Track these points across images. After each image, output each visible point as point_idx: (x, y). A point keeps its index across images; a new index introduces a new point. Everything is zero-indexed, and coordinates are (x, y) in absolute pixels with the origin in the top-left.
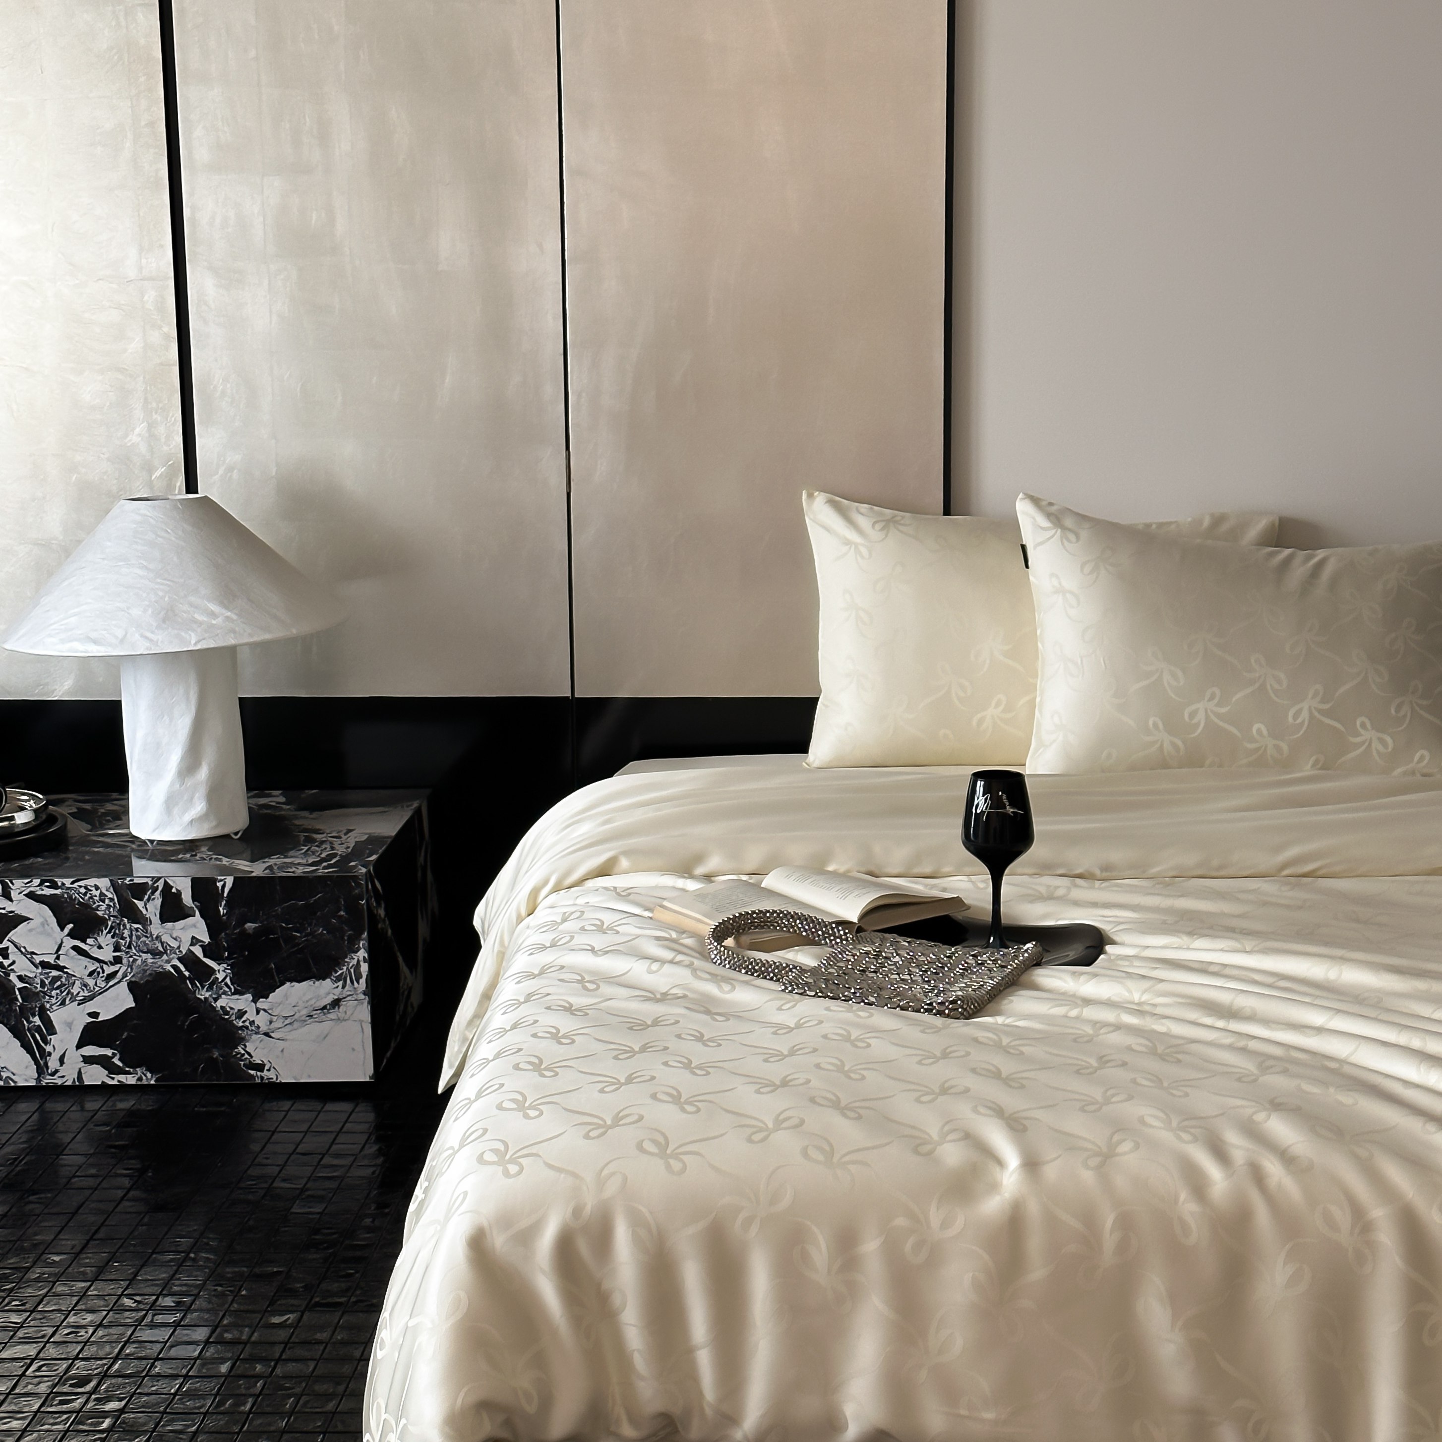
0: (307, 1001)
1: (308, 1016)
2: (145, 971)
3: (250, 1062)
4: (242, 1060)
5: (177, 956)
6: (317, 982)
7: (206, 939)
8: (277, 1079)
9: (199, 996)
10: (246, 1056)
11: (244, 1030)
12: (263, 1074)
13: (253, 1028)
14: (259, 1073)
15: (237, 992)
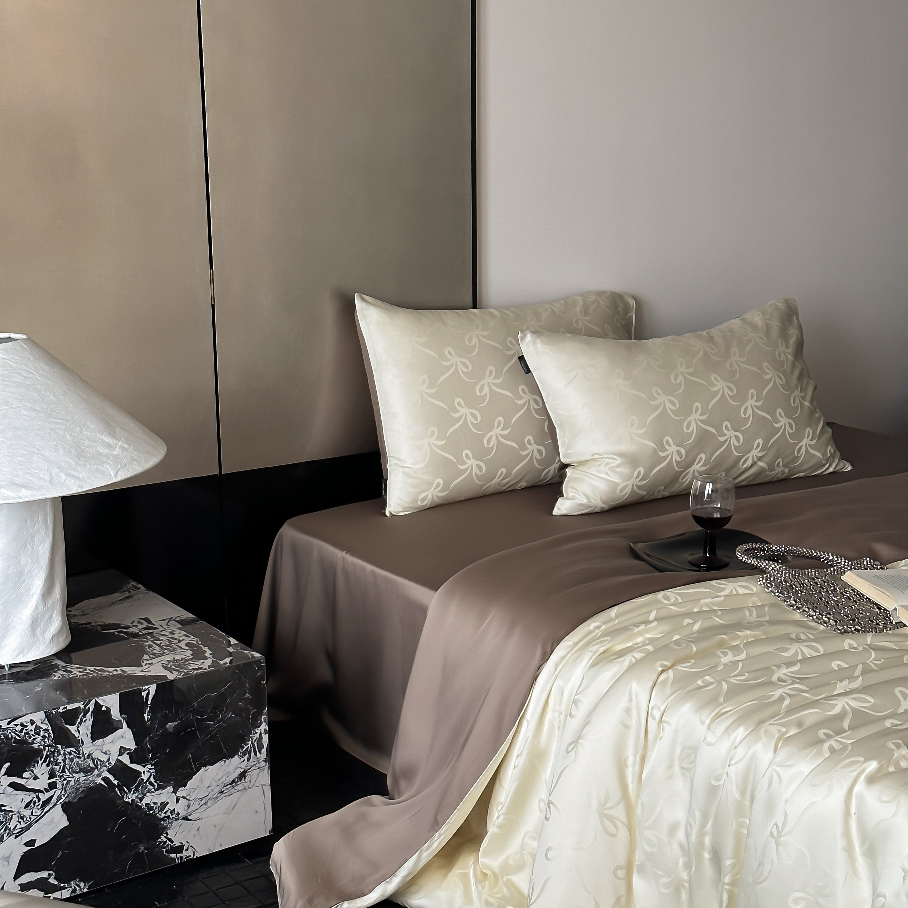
0: (219, 780)
1: (220, 793)
2: (77, 789)
3: (171, 847)
4: (165, 848)
5: (106, 769)
6: (227, 761)
7: (132, 746)
8: (194, 856)
9: (127, 800)
10: (168, 842)
11: (166, 820)
12: (182, 855)
13: (174, 816)
14: (178, 855)
15: (160, 788)
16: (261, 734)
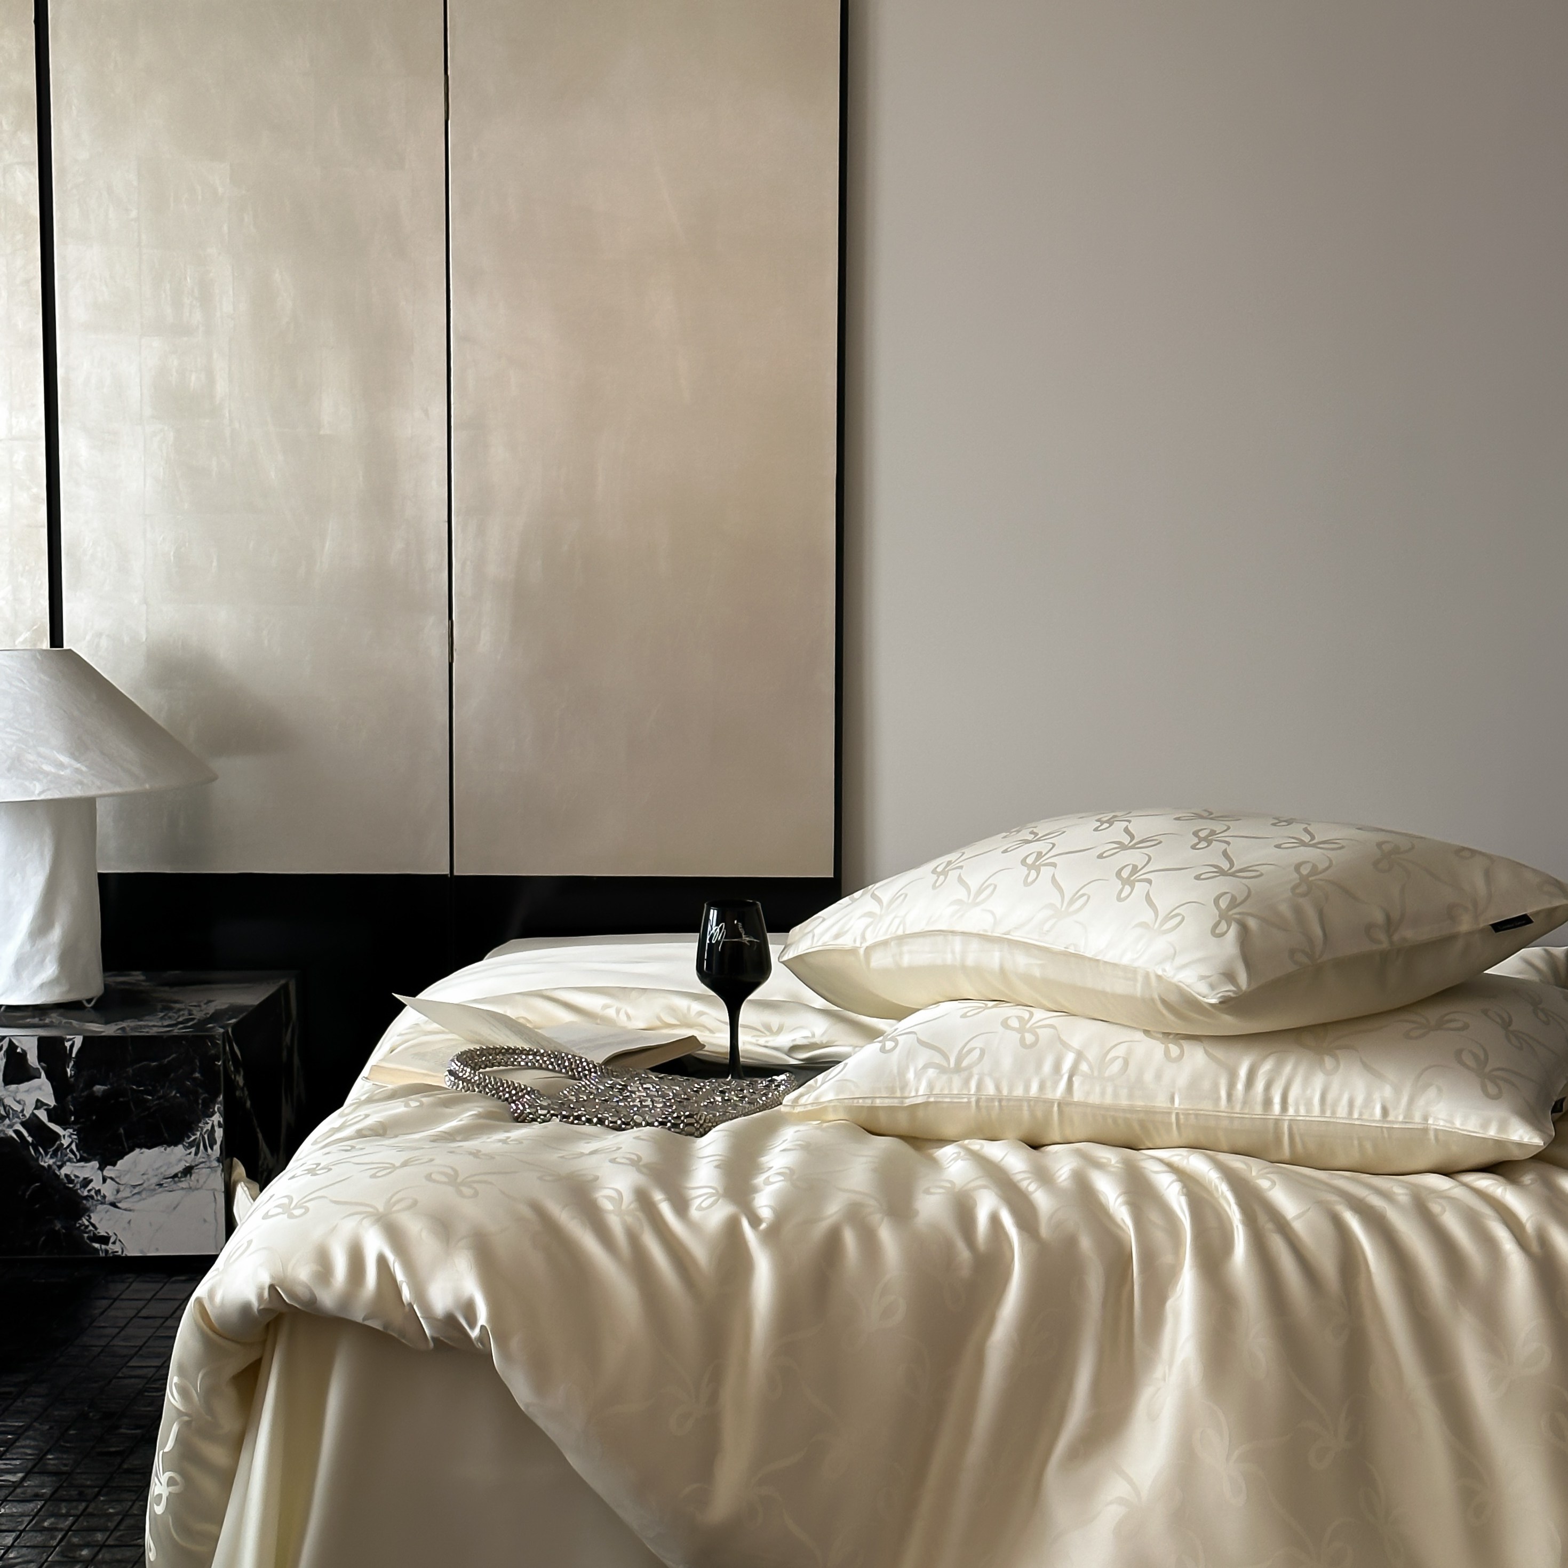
0: (157, 1169)
1: (158, 1185)
3: (94, 1234)
4: (86, 1233)
5: (19, 1121)
6: (168, 1149)
7: (52, 1102)
8: (122, 1252)
9: (42, 1164)
10: (91, 1228)
11: (88, 1201)
12: (107, 1247)
13: (99, 1198)
14: (103, 1247)
15: (82, 1159)
16: (213, 1126)
